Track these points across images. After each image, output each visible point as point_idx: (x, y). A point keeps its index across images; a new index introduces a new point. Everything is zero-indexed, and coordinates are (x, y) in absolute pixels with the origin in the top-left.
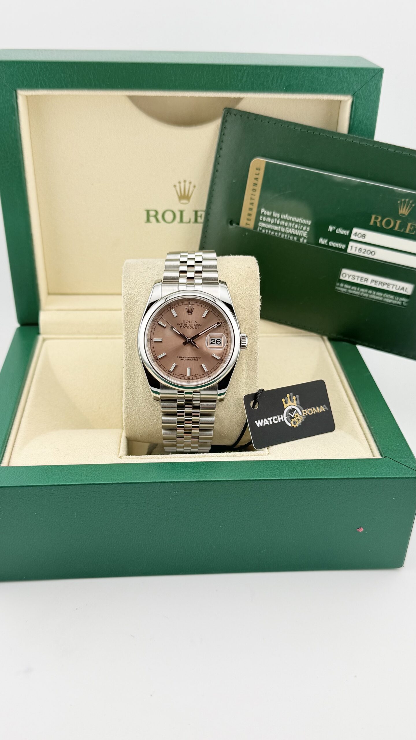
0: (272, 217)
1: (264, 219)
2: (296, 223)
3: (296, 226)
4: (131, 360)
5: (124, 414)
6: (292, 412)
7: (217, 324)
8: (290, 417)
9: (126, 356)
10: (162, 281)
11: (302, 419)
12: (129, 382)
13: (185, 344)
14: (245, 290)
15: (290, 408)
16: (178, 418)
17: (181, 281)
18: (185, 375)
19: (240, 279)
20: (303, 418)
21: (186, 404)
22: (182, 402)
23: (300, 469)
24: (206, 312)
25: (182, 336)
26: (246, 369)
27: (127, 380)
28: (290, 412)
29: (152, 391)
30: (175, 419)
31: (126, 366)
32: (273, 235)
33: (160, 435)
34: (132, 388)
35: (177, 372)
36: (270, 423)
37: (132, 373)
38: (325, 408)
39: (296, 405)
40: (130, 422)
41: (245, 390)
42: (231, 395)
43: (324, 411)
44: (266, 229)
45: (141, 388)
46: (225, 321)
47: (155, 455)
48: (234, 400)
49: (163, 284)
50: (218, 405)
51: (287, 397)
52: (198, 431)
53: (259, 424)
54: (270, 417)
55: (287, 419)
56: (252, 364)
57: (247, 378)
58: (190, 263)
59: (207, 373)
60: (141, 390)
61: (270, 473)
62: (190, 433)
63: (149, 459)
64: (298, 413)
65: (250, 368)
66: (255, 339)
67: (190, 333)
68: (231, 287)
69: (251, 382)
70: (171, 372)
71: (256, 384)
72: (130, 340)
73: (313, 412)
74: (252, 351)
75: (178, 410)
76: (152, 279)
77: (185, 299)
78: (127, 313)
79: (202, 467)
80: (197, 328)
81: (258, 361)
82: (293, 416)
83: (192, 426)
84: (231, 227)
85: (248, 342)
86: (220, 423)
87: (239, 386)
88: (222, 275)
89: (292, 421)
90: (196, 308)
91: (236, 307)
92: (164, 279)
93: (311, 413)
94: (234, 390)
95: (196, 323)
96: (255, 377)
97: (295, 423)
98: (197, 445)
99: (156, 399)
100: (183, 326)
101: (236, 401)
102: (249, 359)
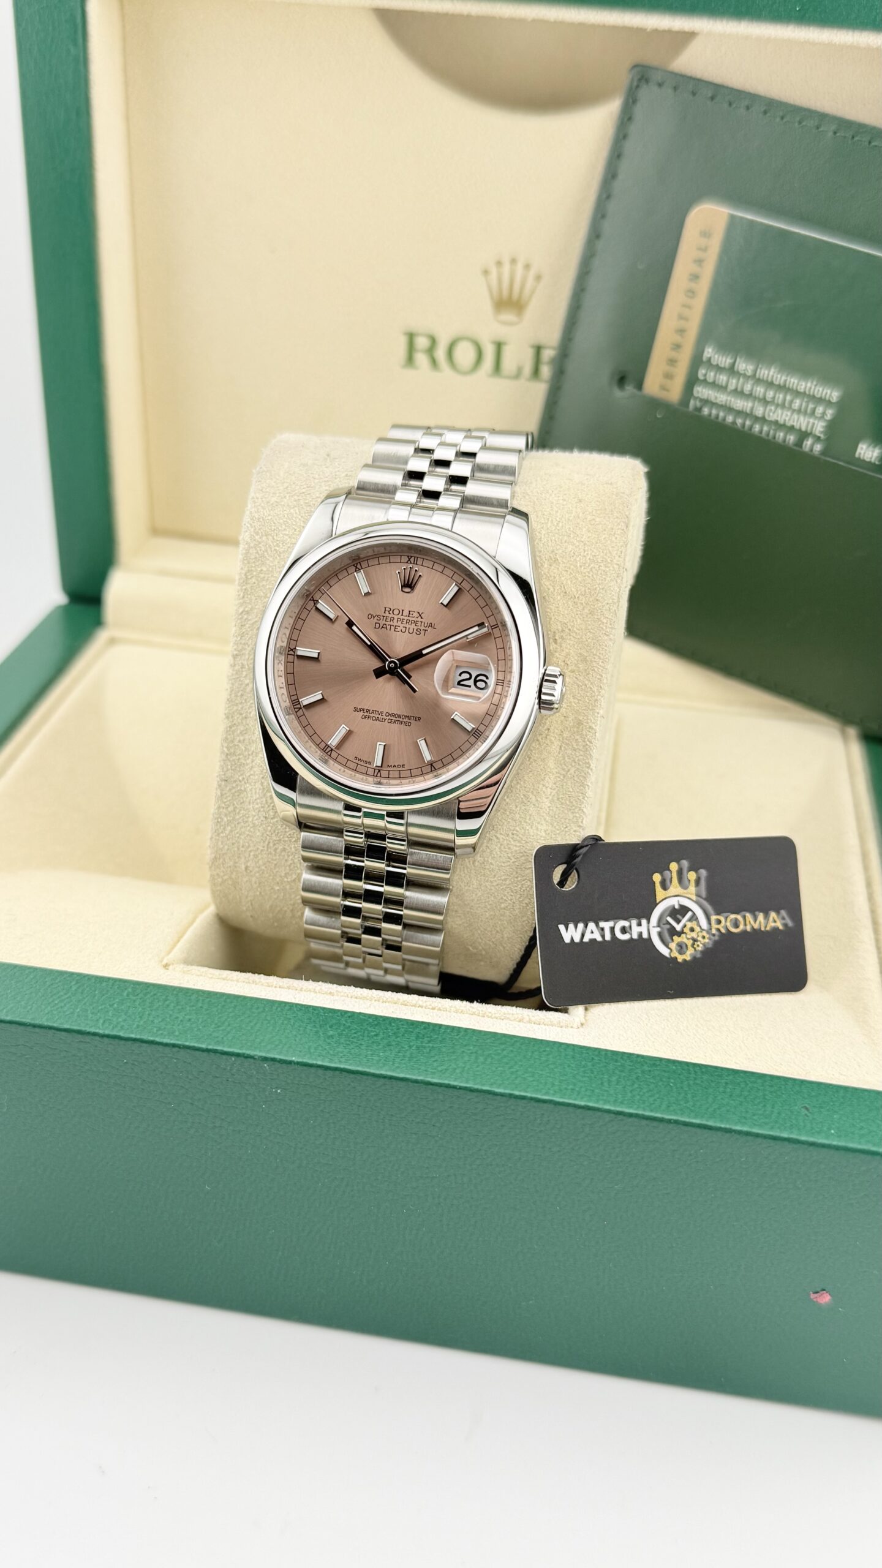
0: (732, 371)
1: (711, 376)
2: (797, 393)
3: (797, 404)
6: (679, 916)
8: (669, 930)
9: (229, 690)
10: (352, 493)
11: (707, 940)
12: (229, 764)
13: (379, 673)
14: (585, 544)
15: (674, 902)
16: (348, 882)
17: (401, 496)
18: (369, 762)
20: (710, 939)
21: (369, 847)
22: (360, 840)
23: (652, 1086)
24: (453, 589)
25: (374, 650)
26: (554, 771)
27: (224, 757)
28: (670, 916)
29: (276, 792)
30: (338, 885)
31: (228, 718)
32: (730, 424)
33: (301, 923)
34: (235, 781)
35: (349, 751)
36: (603, 936)
37: (239, 741)
38: (783, 918)
39: (694, 898)
40: (222, 874)
41: (545, 831)
42: (501, 840)
43: (778, 928)
44: (713, 404)
45: (258, 785)
46: (499, 619)
47: (262, 975)
48: (509, 855)
49: (347, 502)
50: (460, 864)
51: (669, 869)
52: (399, 928)
53: (570, 933)
54: (607, 920)
55: (660, 935)
56: (574, 761)
57: (555, 799)
58: (439, 454)
59: (431, 765)
60: (257, 791)
61: (561, 1081)
64: (695, 922)
65: (569, 771)
66: (595, 689)
67: (400, 645)
68: (543, 532)
69: (566, 811)
70: (331, 752)
71: (580, 820)
72: (247, 647)
73: (745, 925)
74: (577, 722)
75: (345, 859)
76: (323, 485)
78: (249, 571)
80: (423, 632)
82: (678, 927)
84: (618, 393)
85: (562, 695)
86: (463, 914)
87: (528, 818)
88: (527, 497)
89: (673, 940)
90: (429, 576)
91: (552, 589)
92: (357, 488)
93: (736, 926)
94: (512, 828)
95: (419, 619)
96: (581, 798)
99: (290, 819)
100: (384, 622)
101: (513, 860)
102: (567, 744)
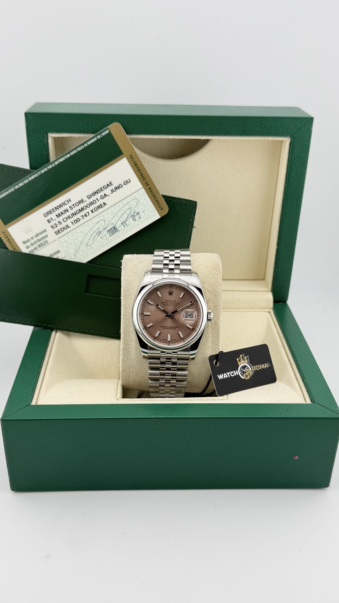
4: (127, 328)
5: (120, 368)
6: (244, 368)
7: (190, 303)
8: (243, 372)
9: (123, 325)
10: (151, 271)
12: (125, 344)
13: (167, 317)
15: (242, 365)
16: (161, 371)
17: (164, 271)
18: (167, 340)
19: (207, 271)
20: (252, 373)
21: (167, 361)
22: (164, 360)
24: (183, 294)
25: (164, 311)
26: (211, 336)
28: (242, 368)
29: (142, 351)
30: (159, 372)
31: (123, 332)
33: (147, 384)
34: (127, 349)
35: (161, 337)
36: (228, 376)
37: (127, 338)
38: (268, 365)
40: (125, 374)
41: (210, 351)
43: (267, 367)
45: (134, 349)
46: (196, 301)
47: (143, 398)
49: (151, 274)
50: (191, 363)
51: (240, 357)
52: (175, 382)
53: (220, 377)
54: (228, 372)
55: (241, 373)
56: (215, 333)
57: (212, 343)
58: (171, 258)
59: (183, 339)
60: (134, 351)
61: (228, 413)
62: (170, 383)
63: (139, 401)
64: (248, 369)
65: (214, 335)
66: (218, 314)
67: (170, 309)
69: (215, 346)
70: (156, 338)
71: (218, 348)
72: (127, 313)
73: (260, 368)
74: (216, 323)
75: (160, 365)
76: (143, 269)
77: (168, 284)
78: (125, 294)
79: (178, 408)
80: (176, 305)
81: (220, 330)
82: (245, 371)
83: (171, 377)
85: (213, 316)
86: (191, 376)
87: (206, 349)
88: (194, 267)
89: (244, 375)
90: (175, 291)
91: (205, 290)
92: (152, 270)
93: (258, 369)
94: (202, 352)
95: (175, 302)
96: (218, 342)
97: (246, 376)
98: (175, 392)
99: (144, 357)
100: (166, 304)
101: (203, 360)
102: (213, 329)
